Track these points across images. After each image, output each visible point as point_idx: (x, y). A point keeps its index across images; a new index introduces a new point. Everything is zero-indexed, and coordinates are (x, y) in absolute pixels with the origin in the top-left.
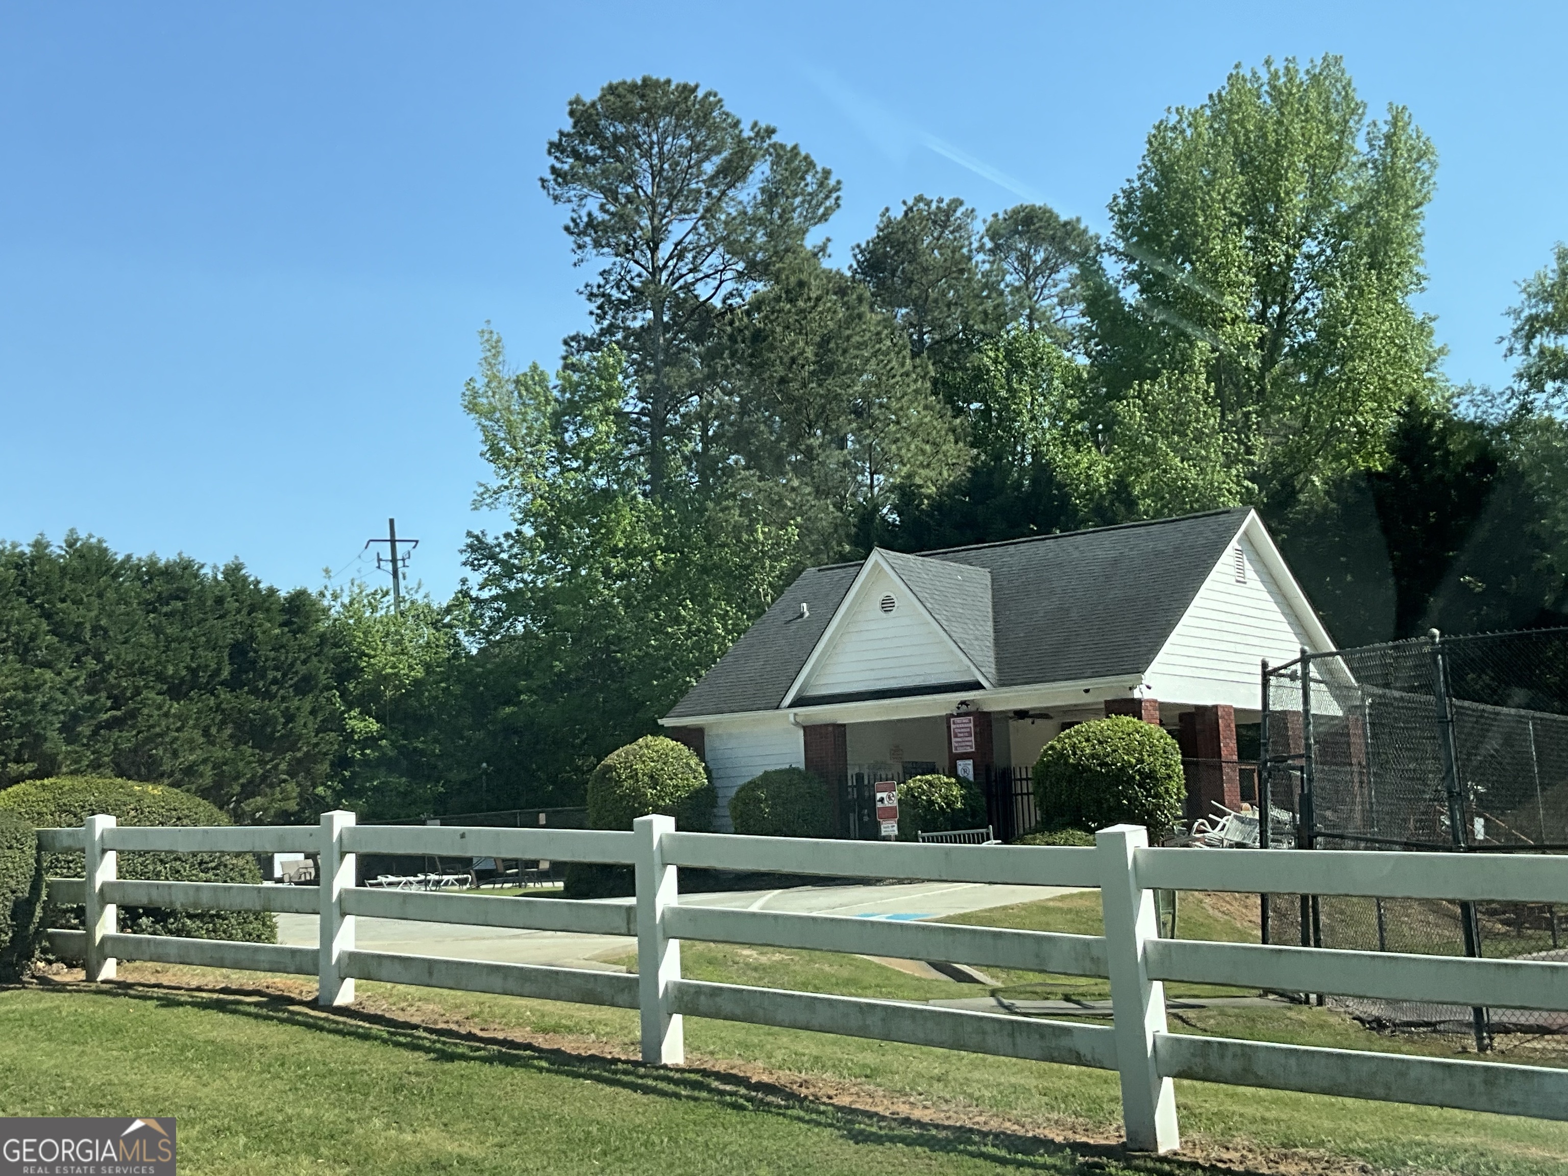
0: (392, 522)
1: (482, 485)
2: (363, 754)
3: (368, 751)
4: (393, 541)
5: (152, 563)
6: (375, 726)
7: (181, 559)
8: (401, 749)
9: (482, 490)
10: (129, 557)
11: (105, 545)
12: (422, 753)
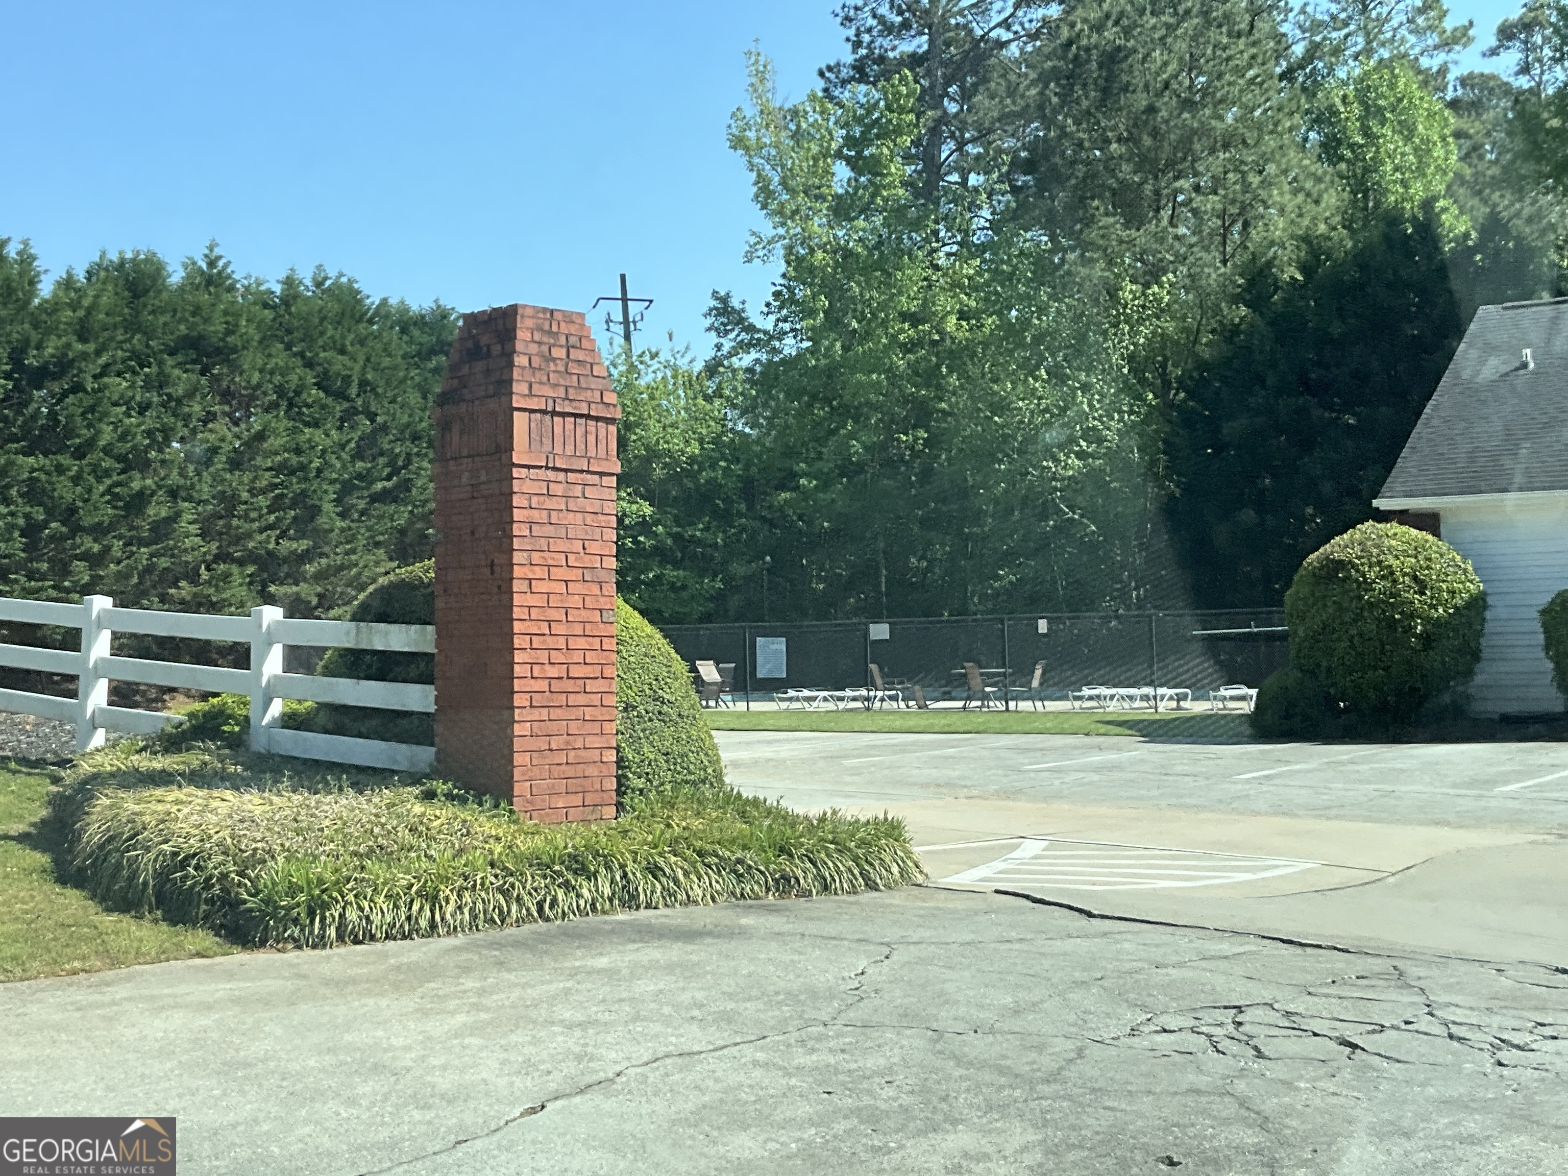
0: (623, 277)
1: (754, 234)
2: (635, 542)
3: (642, 539)
4: (625, 300)
5: (404, 310)
6: (648, 510)
7: (439, 307)
8: (677, 537)
9: (753, 240)
10: (384, 302)
11: (356, 286)
12: (699, 542)
